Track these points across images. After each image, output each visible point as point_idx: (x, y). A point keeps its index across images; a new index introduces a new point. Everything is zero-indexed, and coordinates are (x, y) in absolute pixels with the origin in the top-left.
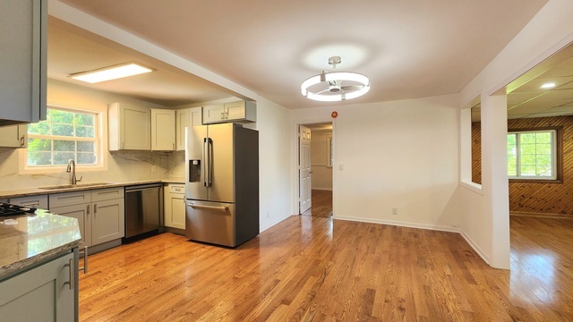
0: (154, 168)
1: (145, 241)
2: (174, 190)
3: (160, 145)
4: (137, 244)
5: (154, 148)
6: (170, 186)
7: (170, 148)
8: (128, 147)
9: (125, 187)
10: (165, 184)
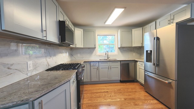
0: (134, 54)
1: (128, 84)
2: (140, 65)
3: (136, 44)
4: (124, 84)
5: (134, 46)
6: (139, 62)
7: (140, 45)
8: (123, 46)
9: (121, 61)
10: (137, 61)
